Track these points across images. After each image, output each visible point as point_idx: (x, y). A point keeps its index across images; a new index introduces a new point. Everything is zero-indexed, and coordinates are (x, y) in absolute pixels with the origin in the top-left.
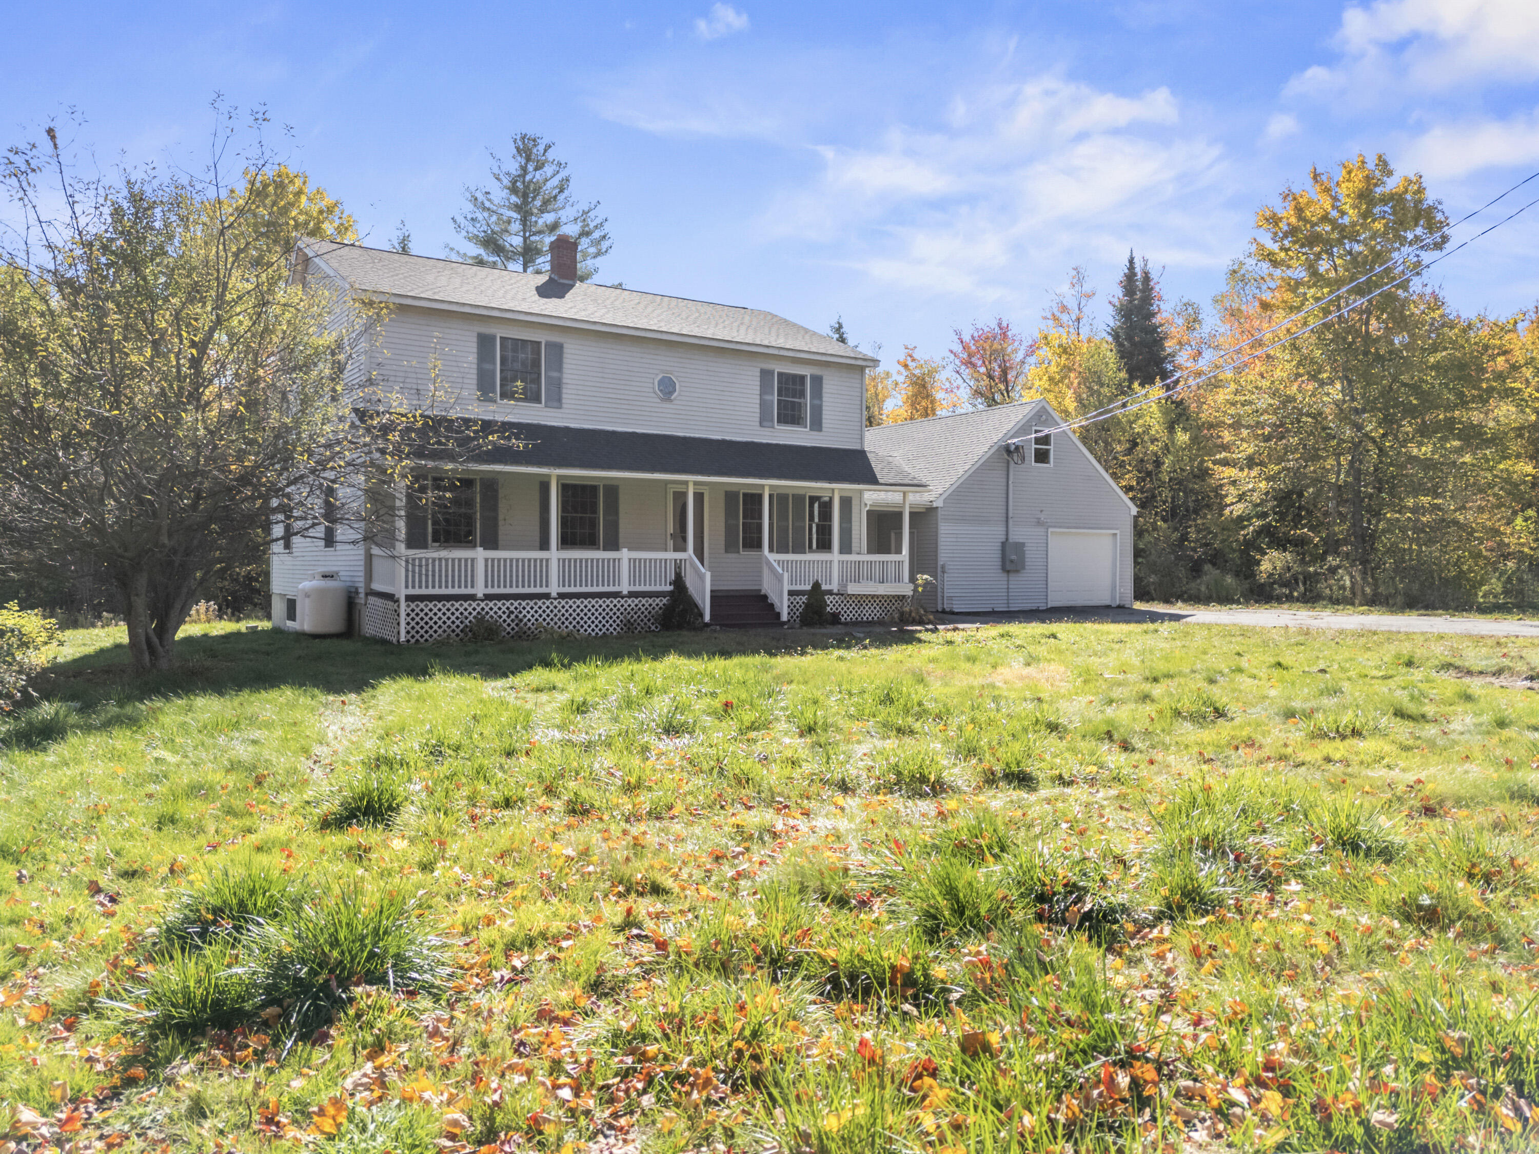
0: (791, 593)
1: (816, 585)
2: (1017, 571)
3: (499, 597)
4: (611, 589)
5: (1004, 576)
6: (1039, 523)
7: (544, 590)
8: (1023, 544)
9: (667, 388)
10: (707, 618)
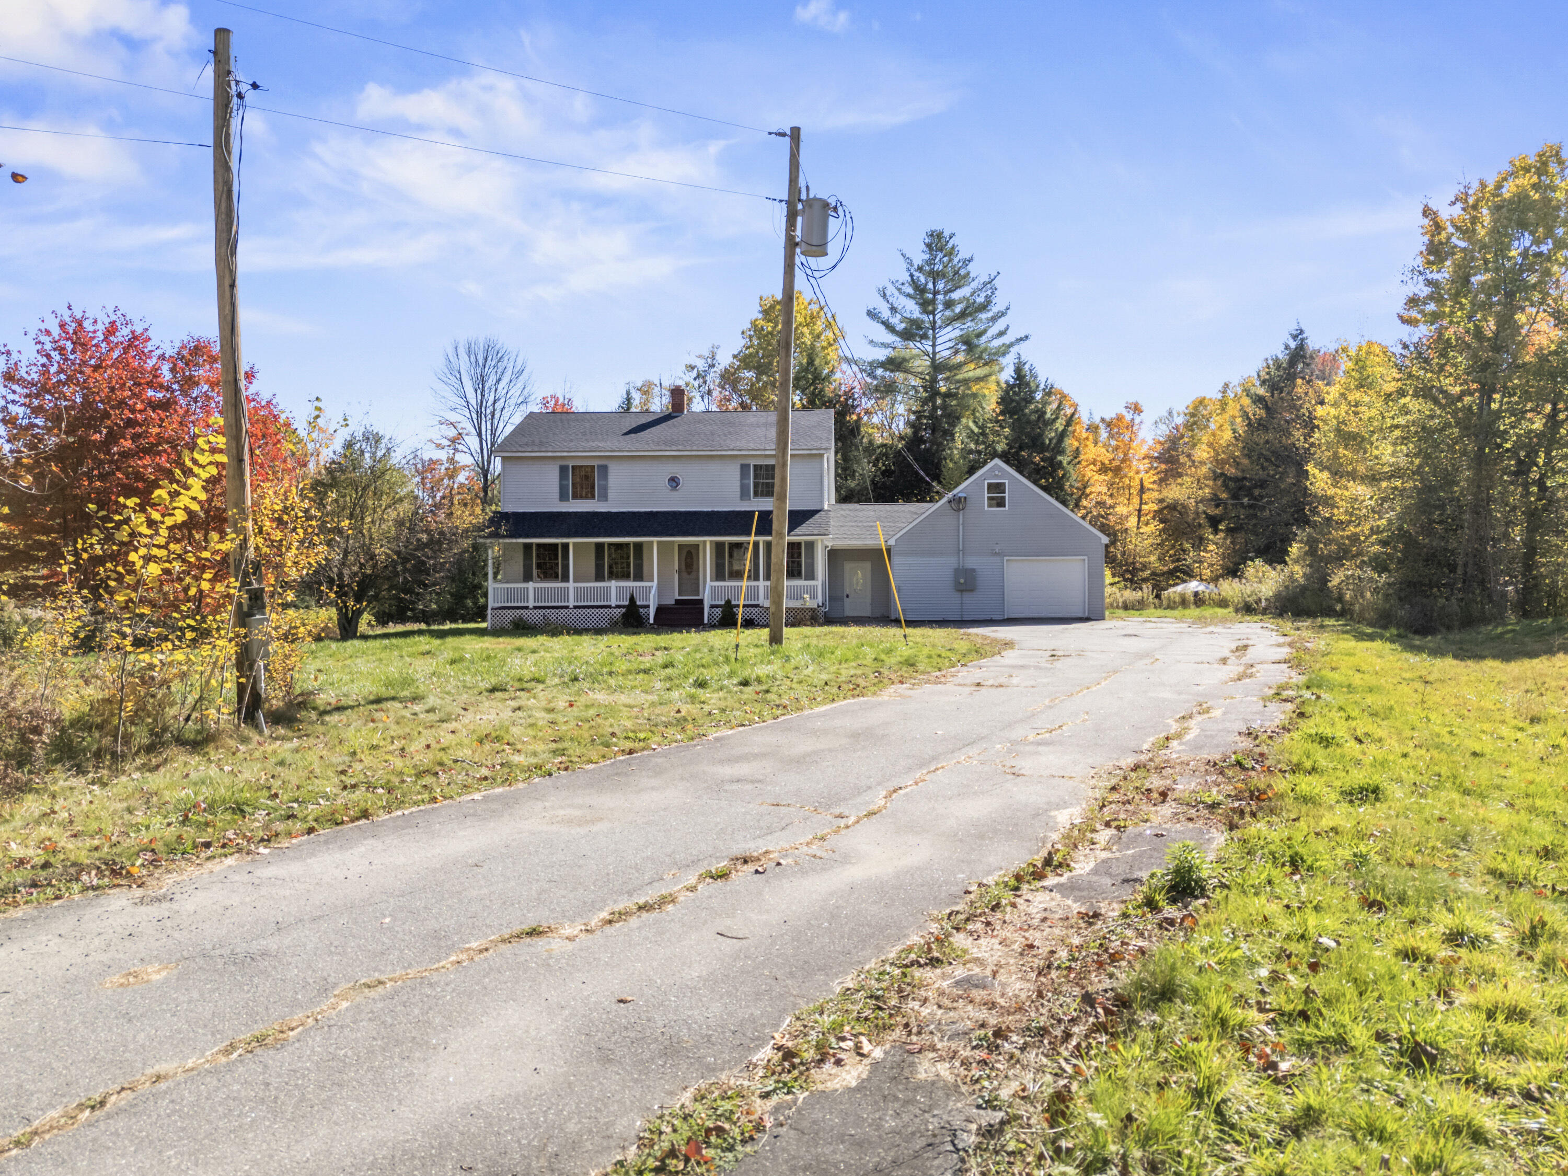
0: (712, 606)
1: (728, 602)
2: (972, 590)
3: (540, 608)
4: (606, 603)
5: (958, 595)
6: (996, 554)
7: (566, 604)
8: (974, 570)
9: (674, 481)
10: (652, 621)
